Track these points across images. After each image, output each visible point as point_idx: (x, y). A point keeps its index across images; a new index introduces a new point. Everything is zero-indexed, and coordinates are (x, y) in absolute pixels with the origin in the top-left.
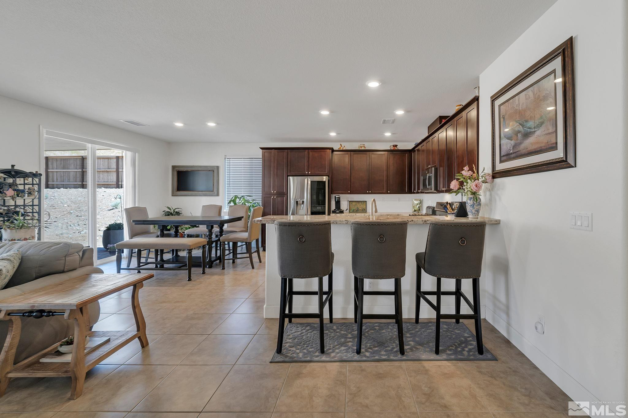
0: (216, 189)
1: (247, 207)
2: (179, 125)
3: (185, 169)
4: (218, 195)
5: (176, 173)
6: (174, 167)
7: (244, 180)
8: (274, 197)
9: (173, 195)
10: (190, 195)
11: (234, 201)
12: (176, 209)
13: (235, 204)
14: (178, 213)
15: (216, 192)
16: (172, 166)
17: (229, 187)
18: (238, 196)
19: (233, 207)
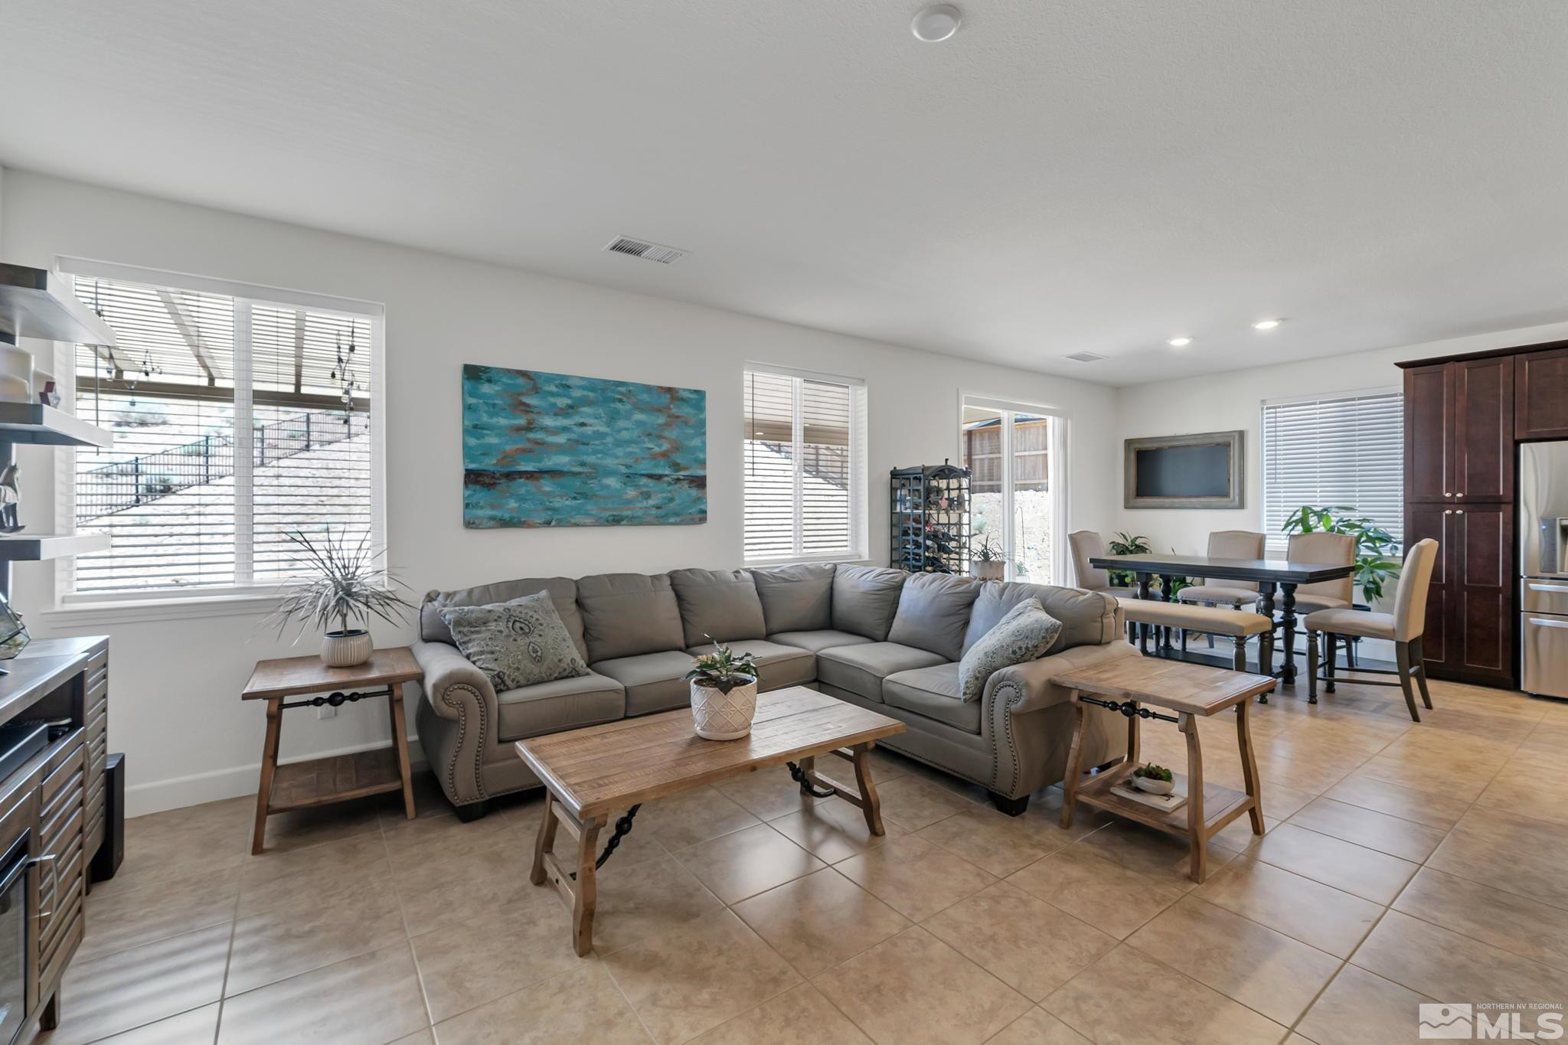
0: (1237, 491)
1: (1349, 539)
2: (1180, 342)
3: (1155, 445)
4: (1242, 505)
5: (1133, 456)
6: (1129, 443)
7: (1323, 462)
8: (1454, 513)
9: (1128, 506)
10: (1167, 506)
11: (1303, 521)
12: (1137, 538)
13: (1308, 529)
14: (1141, 549)
15: (1237, 499)
16: (1126, 440)
17: (1275, 483)
18: (1314, 509)
19: (1302, 539)
